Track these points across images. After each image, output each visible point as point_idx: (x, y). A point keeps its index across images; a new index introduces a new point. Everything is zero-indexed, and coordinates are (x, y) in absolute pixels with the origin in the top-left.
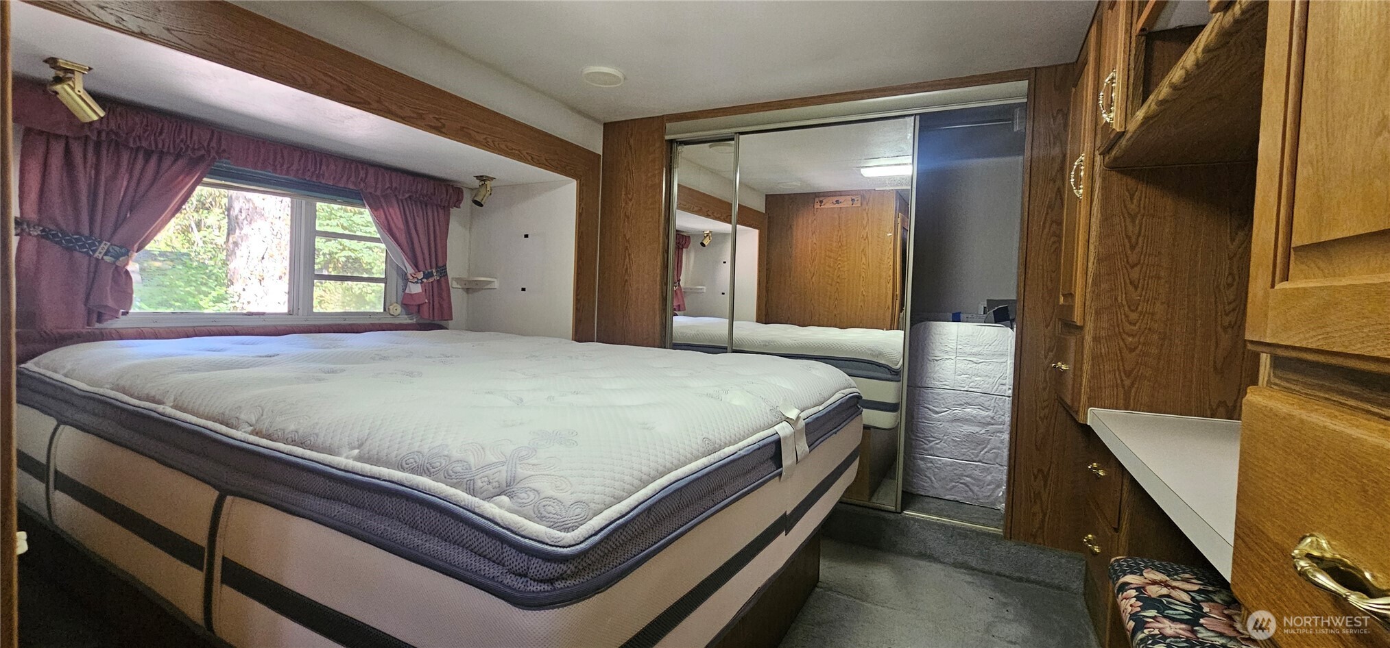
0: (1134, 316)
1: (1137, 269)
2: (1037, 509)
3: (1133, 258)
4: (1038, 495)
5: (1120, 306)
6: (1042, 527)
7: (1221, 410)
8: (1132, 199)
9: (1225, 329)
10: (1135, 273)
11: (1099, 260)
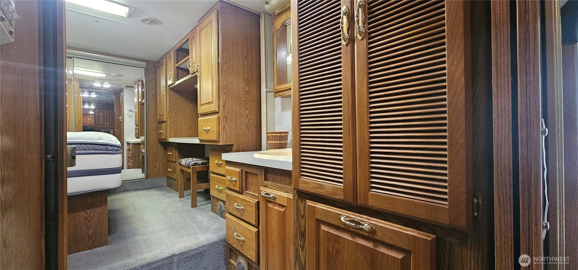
0: (176, 119)
1: (176, 110)
2: (155, 169)
3: (175, 108)
4: (155, 166)
5: (174, 117)
6: (156, 173)
7: (191, 136)
8: (174, 95)
9: (190, 121)
10: (176, 111)
11: (169, 107)
